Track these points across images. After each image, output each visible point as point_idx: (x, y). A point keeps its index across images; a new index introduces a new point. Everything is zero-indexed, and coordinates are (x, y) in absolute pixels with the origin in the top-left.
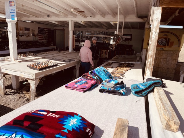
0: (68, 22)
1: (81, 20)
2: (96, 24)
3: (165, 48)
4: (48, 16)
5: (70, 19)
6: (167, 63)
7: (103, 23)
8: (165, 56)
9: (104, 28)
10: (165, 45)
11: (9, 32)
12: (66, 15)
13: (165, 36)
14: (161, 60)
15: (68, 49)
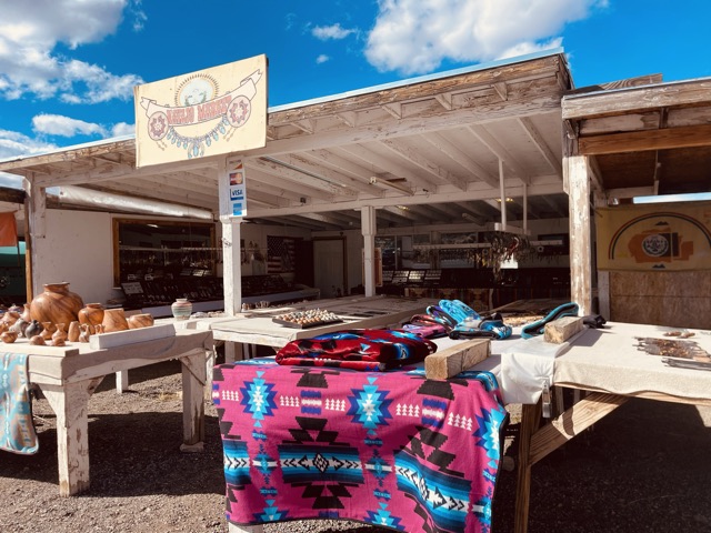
0: (360, 212)
1: (397, 202)
2: (443, 209)
3: (670, 261)
4: (303, 200)
5: (365, 202)
6: (685, 310)
7: (465, 206)
8: (672, 288)
9: (471, 222)
10: (668, 254)
11: (224, 245)
12: (352, 194)
13: (661, 228)
14: (665, 303)
15: (360, 290)
